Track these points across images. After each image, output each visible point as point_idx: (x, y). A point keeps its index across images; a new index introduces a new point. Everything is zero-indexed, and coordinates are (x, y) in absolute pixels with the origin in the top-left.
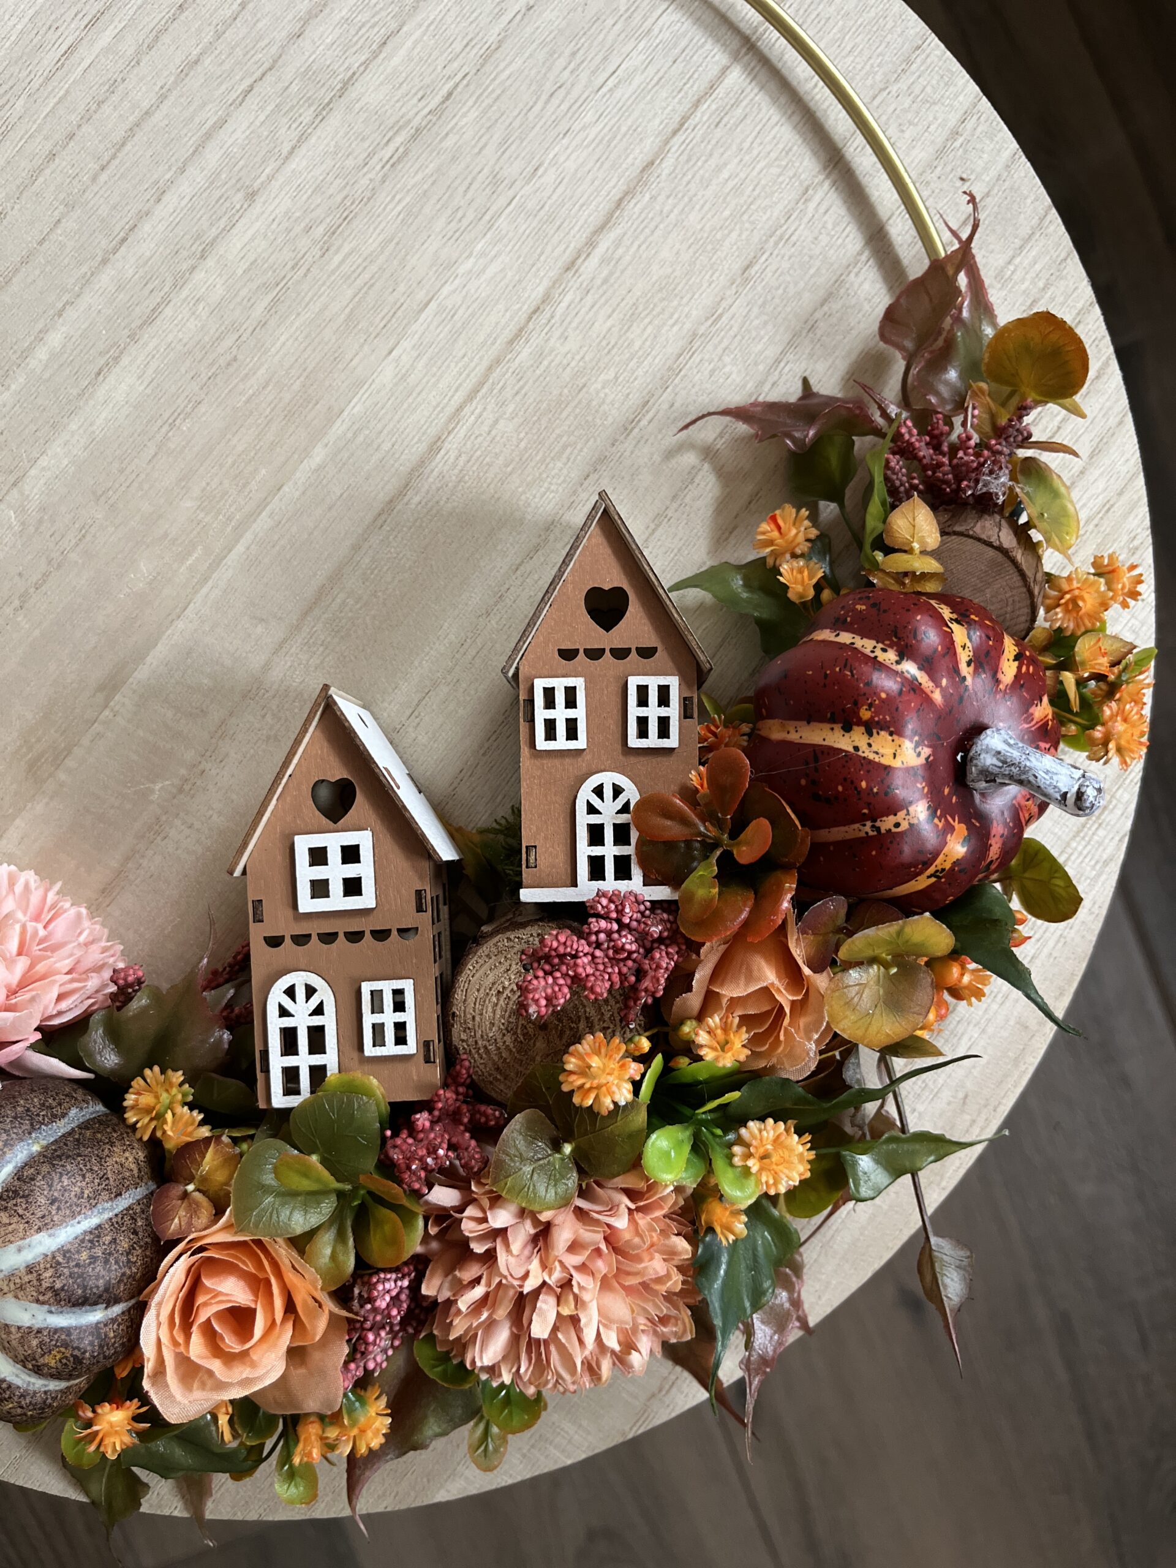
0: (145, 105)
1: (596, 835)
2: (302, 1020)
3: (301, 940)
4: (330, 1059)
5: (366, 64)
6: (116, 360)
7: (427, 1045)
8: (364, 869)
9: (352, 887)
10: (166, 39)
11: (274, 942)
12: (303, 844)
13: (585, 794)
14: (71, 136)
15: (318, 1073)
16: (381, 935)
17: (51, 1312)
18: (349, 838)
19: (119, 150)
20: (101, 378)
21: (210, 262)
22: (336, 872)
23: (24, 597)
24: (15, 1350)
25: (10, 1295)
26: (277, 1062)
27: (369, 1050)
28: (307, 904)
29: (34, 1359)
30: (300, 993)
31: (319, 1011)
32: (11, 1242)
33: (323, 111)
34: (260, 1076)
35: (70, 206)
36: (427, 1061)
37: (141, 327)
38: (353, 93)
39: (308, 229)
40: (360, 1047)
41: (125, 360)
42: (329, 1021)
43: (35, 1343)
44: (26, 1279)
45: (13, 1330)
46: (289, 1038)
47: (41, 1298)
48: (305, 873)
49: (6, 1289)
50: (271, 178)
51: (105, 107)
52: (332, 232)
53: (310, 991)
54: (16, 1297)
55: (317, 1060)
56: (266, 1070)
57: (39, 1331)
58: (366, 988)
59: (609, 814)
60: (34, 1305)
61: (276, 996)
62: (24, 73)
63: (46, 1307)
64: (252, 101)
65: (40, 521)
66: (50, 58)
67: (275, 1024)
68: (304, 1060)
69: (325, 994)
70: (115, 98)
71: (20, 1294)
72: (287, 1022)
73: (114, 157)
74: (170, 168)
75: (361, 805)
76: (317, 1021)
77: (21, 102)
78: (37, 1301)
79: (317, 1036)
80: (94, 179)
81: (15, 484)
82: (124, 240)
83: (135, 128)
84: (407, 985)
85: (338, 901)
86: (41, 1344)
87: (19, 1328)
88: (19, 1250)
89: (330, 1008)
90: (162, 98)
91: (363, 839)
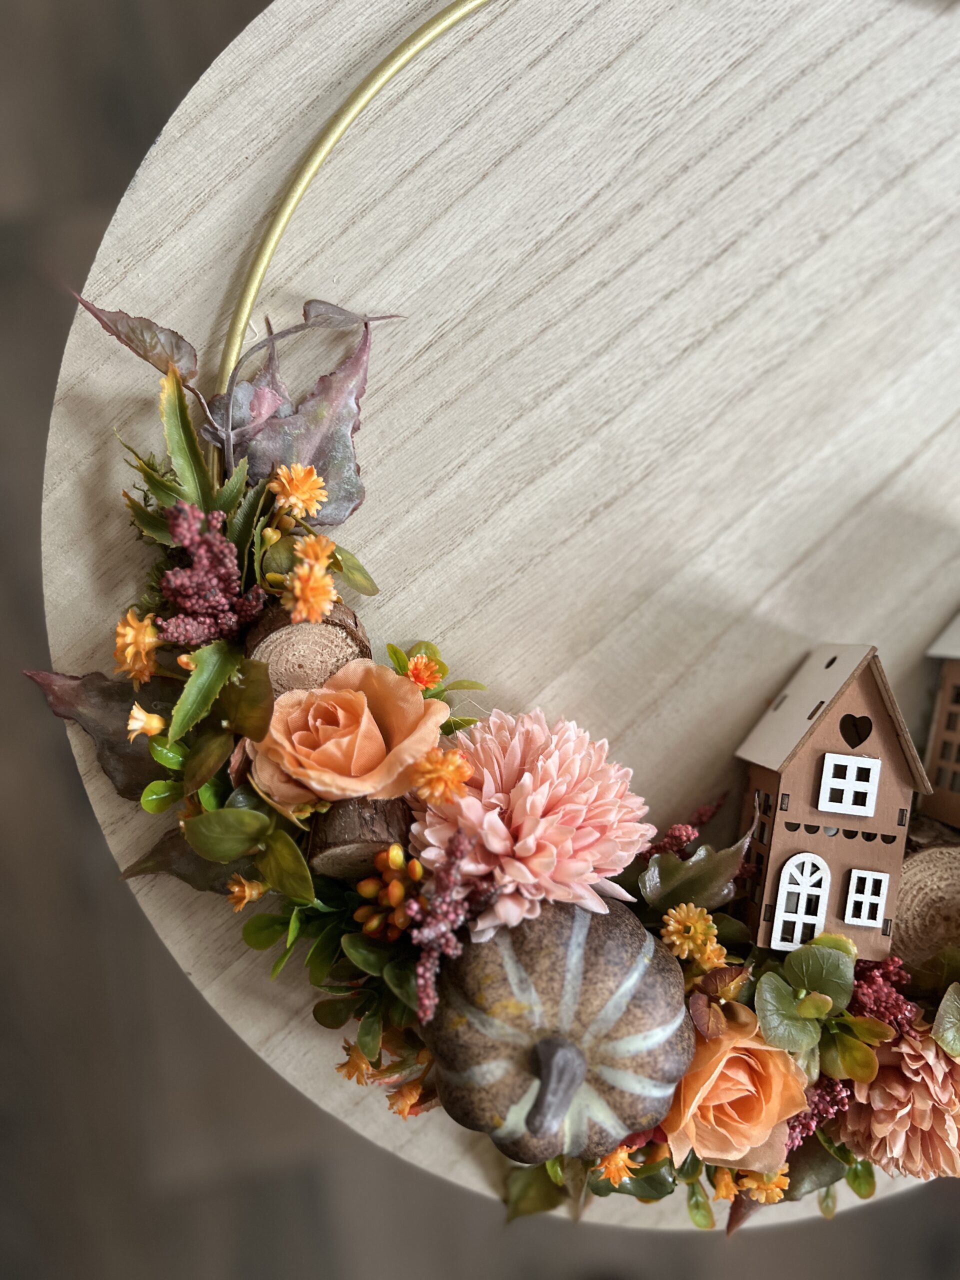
0: (762, 146)
3: (812, 829)
4: (820, 920)
5: (925, 157)
6: (700, 342)
7: (886, 922)
8: (871, 788)
9: (860, 799)
10: (788, 95)
11: (792, 827)
12: (831, 761)
14: (703, 156)
15: (809, 929)
16: (869, 837)
18: (865, 763)
19: (736, 177)
20: (686, 354)
21: (783, 284)
22: (850, 785)
23: (594, 514)
24: (623, 1109)
25: (631, 1070)
26: (781, 916)
27: (849, 919)
28: (825, 804)
29: (635, 1118)
30: (808, 869)
31: (818, 884)
32: (640, 1030)
33: (889, 185)
34: (763, 924)
35: (692, 214)
36: (885, 935)
37: (723, 321)
38: (912, 176)
39: (858, 273)
40: (842, 916)
41: (706, 345)
42: (824, 894)
43: (639, 1107)
44: (646, 1060)
45: (627, 1095)
46: (793, 900)
47: (653, 1075)
48: (829, 782)
49: (629, 1065)
50: (840, 228)
51: (734, 137)
52: (874, 280)
53: (815, 868)
54: (636, 1072)
55: (810, 919)
56: (770, 920)
57: (645, 1099)
58: (856, 874)
60: (647, 1080)
61: (790, 868)
62: (676, 92)
63: (654, 1082)
64: (840, 163)
65: (619, 456)
66: (697, 86)
67: (785, 887)
68: (801, 919)
69: (825, 874)
70: (742, 133)
71: (639, 1070)
72: (794, 889)
73: (731, 182)
74: (770, 202)
75: (874, 740)
76: (815, 891)
77: (671, 115)
78: (650, 1077)
79: (812, 905)
80: (714, 195)
81: (607, 423)
82: (725, 250)
83: (752, 164)
84: (884, 878)
85: (847, 807)
86: (643, 1108)
87: (631, 1095)
88: (645, 1038)
89: (826, 884)
90: (777, 143)
91: (875, 766)
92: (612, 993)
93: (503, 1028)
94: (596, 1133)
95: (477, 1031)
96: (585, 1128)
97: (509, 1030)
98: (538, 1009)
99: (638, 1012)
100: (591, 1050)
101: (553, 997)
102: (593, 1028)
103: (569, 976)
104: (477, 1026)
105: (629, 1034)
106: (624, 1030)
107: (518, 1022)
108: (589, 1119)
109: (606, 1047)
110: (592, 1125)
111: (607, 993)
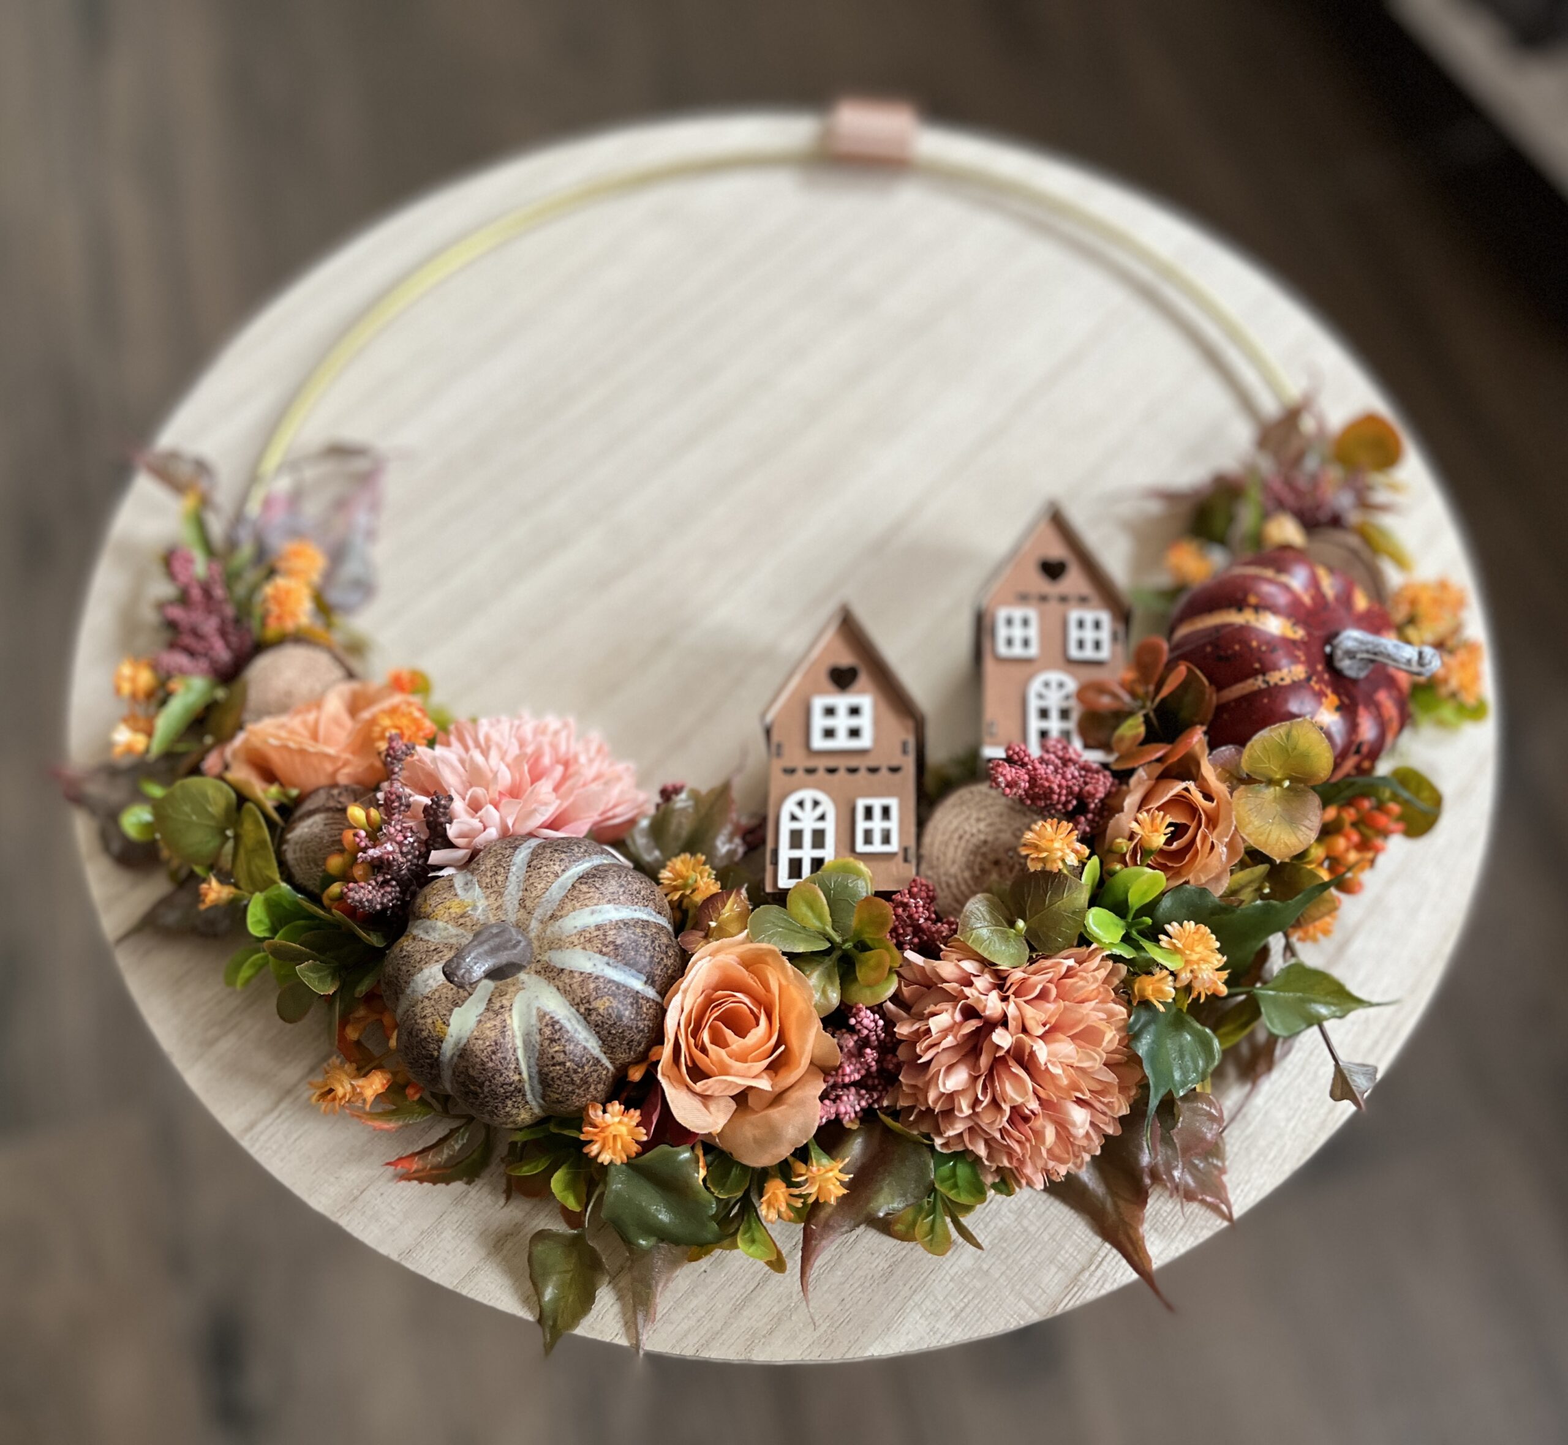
1: (1044, 714)
2: (808, 824)
3: (811, 771)
4: (828, 853)
7: (906, 850)
8: (864, 722)
9: (854, 733)
11: (790, 771)
12: (819, 703)
13: (1036, 686)
15: (817, 863)
16: (873, 770)
17: (608, 964)
18: (854, 701)
22: (842, 722)
24: (574, 992)
25: (579, 947)
26: (785, 853)
27: (860, 847)
28: (818, 742)
29: (588, 1002)
30: (808, 805)
32: (586, 905)
34: (769, 868)
36: (906, 860)
40: (852, 845)
42: (830, 827)
43: (592, 986)
44: (595, 934)
45: (576, 975)
46: (796, 839)
47: (604, 950)
48: (819, 722)
49: (576, 942)
53: (816, 803)
54: (584, 948)
55: (818, 853)
56: (775, 863)
57: (597, 978)
58: (861, 803)
59: (1054, 701)
60: (598, 956)
61: (789, 806)
63: (606, 959)
67: (786, 826)
68: (807, 853)
69: (828, 806)
71: (588, 945)
72: (796, 825)
75: (863, 679)
76: (820, 825)
78: (601, 952)
79: (819, 839)
84: (893, 803)
85: (842, 741)
86: (597, 989)
87: (581, 973)
88: (593, 913)
89: (830, 817)
91: (865, 702)
92: (557, 876)
93: (446, 929)
94: (547, 1025)
95: (421, 939)
96: (534, 1020)
97: (453, 930)
98: (482, 904)
99: (584, 888)
100: (538, 938)
101: (495, 889)
102: (538, 913)
103: (514, 869)
104: (422, 935)
105: (574, 909)
106: (569, 906)
107: (461, 921)
108: (538, 1008)
109: (553, 928)
110: (542, 1015)
111: (552, 876)
